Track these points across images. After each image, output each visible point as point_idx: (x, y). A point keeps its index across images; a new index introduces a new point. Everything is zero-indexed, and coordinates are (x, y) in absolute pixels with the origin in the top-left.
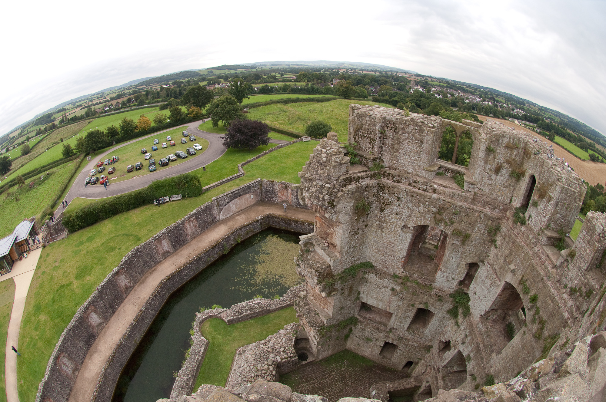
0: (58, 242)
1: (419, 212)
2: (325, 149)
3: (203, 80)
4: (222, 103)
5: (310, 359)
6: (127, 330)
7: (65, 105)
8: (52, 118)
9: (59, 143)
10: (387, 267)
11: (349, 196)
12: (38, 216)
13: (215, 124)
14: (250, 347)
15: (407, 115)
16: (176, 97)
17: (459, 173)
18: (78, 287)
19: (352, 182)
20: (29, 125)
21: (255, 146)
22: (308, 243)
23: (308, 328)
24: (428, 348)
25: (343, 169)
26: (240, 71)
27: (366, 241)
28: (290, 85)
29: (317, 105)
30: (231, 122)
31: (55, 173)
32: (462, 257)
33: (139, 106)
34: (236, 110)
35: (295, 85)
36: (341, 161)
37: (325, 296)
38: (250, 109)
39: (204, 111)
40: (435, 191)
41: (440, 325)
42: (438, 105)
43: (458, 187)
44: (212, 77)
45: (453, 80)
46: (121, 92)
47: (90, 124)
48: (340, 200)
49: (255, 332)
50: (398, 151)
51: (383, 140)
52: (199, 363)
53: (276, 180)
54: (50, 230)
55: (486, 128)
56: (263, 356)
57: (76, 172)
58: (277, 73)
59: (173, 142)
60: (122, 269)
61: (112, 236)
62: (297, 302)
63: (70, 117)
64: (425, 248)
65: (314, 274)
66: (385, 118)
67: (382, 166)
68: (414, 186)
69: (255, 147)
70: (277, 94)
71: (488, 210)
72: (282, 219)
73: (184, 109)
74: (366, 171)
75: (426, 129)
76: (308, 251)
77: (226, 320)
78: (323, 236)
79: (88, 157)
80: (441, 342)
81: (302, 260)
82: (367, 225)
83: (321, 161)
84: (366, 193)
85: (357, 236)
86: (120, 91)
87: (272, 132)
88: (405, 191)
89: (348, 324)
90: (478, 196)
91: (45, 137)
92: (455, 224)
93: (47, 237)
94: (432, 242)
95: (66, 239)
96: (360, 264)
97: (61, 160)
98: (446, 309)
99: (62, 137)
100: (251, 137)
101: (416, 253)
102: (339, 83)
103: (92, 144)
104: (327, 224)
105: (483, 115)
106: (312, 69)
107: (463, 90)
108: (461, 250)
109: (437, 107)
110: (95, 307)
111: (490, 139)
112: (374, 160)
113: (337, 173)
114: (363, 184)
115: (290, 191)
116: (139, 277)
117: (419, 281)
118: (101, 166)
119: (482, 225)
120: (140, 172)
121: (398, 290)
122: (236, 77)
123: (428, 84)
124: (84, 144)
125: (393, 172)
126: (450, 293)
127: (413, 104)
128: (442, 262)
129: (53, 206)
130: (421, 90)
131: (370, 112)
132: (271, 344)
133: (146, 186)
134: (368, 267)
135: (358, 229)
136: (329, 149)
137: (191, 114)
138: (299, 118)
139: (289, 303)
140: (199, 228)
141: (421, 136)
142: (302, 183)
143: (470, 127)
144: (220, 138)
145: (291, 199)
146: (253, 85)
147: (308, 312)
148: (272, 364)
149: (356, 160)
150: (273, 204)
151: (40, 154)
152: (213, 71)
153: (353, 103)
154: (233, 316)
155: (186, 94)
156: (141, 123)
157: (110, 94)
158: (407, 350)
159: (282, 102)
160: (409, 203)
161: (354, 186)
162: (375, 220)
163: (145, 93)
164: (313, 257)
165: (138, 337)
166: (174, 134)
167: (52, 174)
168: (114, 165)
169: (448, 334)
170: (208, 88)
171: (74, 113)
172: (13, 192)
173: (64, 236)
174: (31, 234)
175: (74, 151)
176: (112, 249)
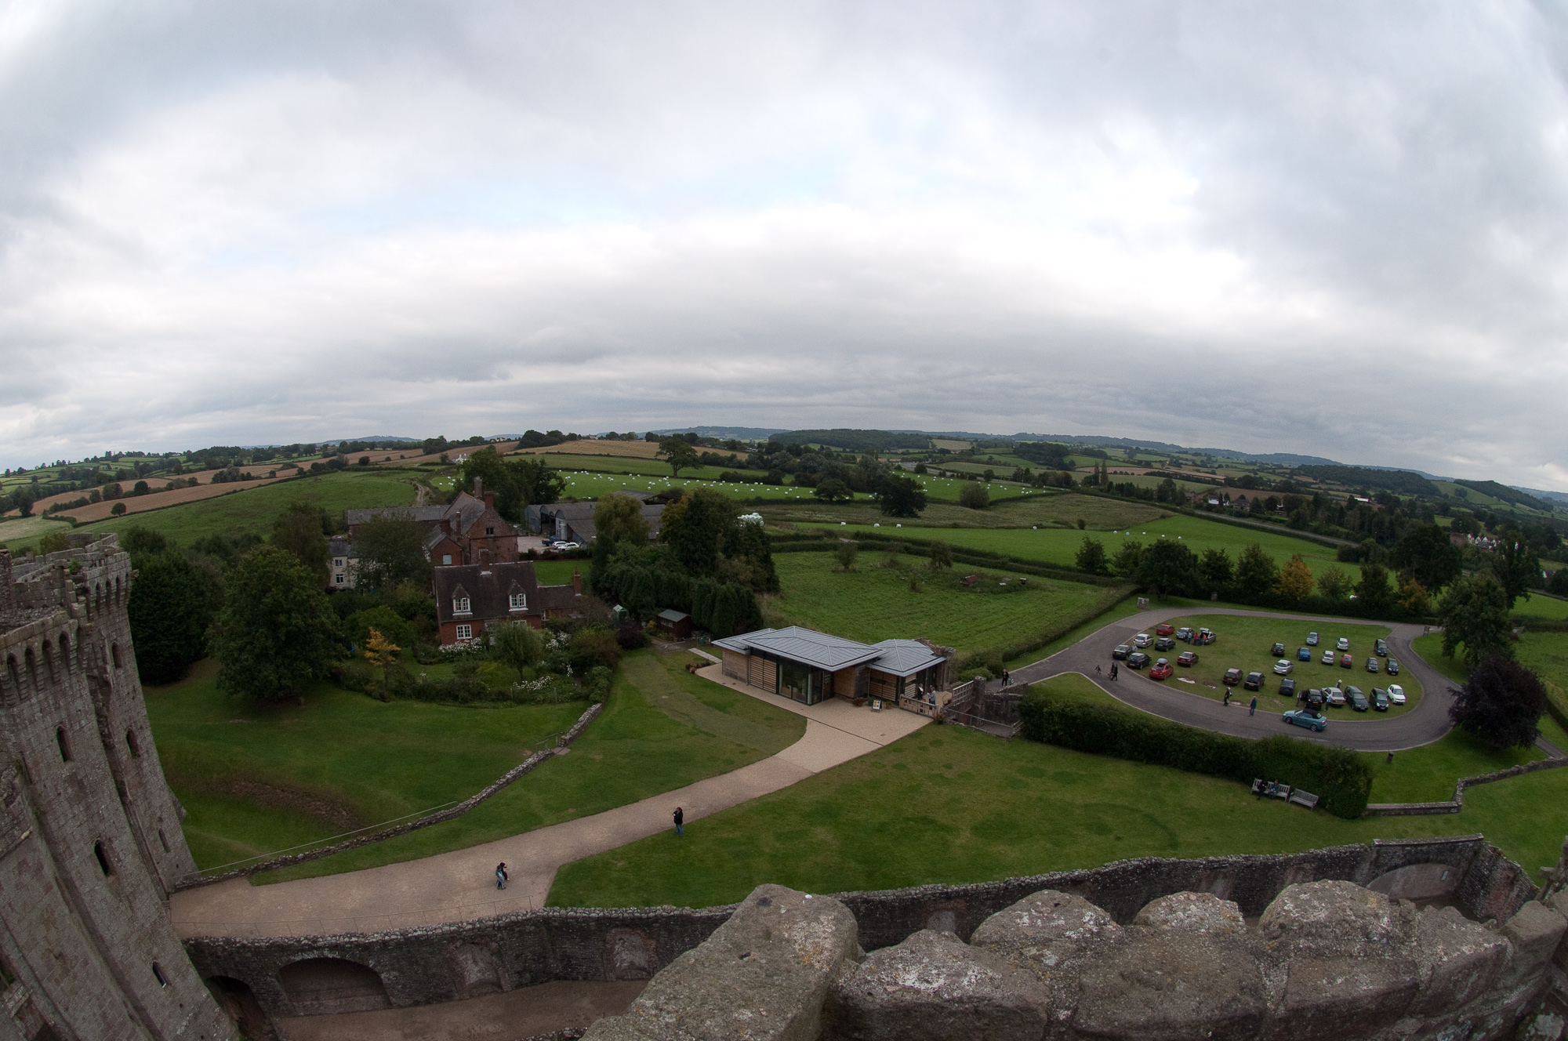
0: (980, 734)
3: (1444, 510)
7: (1108, 446)
8: (1067, 460)
9: (1072, 528)
12: (961, 654)
13: (1449, 648)
16: (1380, 539)
18: (963, 847)
20: (996, 446)
21: (1506, 741)
30: (1480, 653)
31: (1044, 590)
33: (1293, 528)
34: (1500, 625)
38: (1524, 631)
39: (1434, 602)
44: (1462, 509)
46: (1255, 472)
47: (1162, 521)
54: (976, 701)
57: (1098, 616)
59: (1347, 657)
60: (1093, 883)
61: (1119, 802)
63: (1116, 480)
73: (1393, 579)
79: (1142, 600)
86: (1251, 468)
87: (1548, 716)
91: (1036, 496)
93: (958, 707)
95: (1004, 741)
97: (1068, 569)
99: (1086, 520)
100: (1508, 715)
103: (1162, 572)
110: (969, 907)
118: (1166, 634)
124: (1142, 563)
129: (1010, 658)
137: (1405, 599)
144: (1450, 690)
146: (1541, 563)
151: (1014, 528)
152: (1466, 493)
155: (1406, 540)
156: (1290, 574)
157: (1227, 466)
166: (1358, 638)
167: (1035, 588)
168: (1200, 651)
170: (1452, 539)
171: (1127, 474)
172: (909, 566)
173: (1005, 733)
174: (921, 677)
175: (1109, 565)
176: (1102, 829)
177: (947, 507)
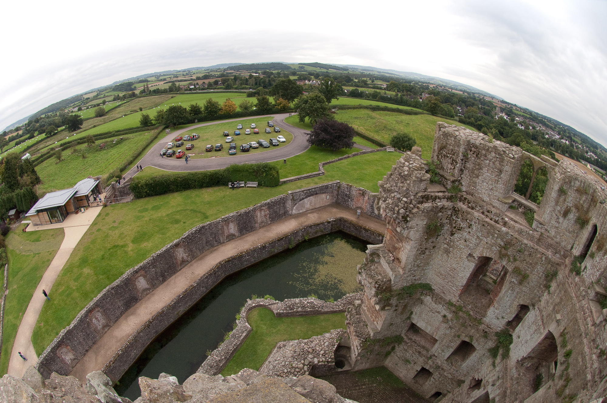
0: (121, 204)
1: (487, 243)
2: (408, 162)
3: (294, 74)
4: (312, 99)
5: (346, 368)
6: (172, 301)
7: (148, 77)
8: (133, 87)
9: (138, 112)
10: (444, 293)
11: (423, 214)
12: (105, 176)
13: (302, 119)
14: (291, 344)
15: (490, 142)
16: (265, 87)
17: (531, 211)
18: (132, 250)
19: (429, 201)
21: (339, 147)
22: (374, 254)
23: (353, 337)
24: (460, 383)
25: (423, 186)
26: (331, 71)
27: (431, 262)
28: (379, 93)
29: (404, 117)
30: (317, 119)
31: (130, 139)
32: (516, 297)
33: (226, 89)
34: (324, 109)
35: (385, 93)
36: (421, 177)
37: (379, 310)
38: (338, 110)
39: (292, 105)
40: (505, 224)
41: (478, 362)
42: (520, 136)
43: (527, 224)
44: (302, 73)
45: (536, 112)
46: (209, 73)
47: (173, 99)
48: (414, 216)
49: (301, 330)
50: (477, 177)
51: (465, 163)
52: (236, 348)
53: (355, 185)
54: (115, 192)
55: (561, 168)
56: (302, 354)
57: (152, 142)
58: (368, 79)
59: (256, 130)
60: (183, 243)
61: (179, 209)
62: (350, 309)
63: (152, 89)
64: (485, 281)
65: (373, 286)
66: (469, 141)
67: (460, 189)
68: (487, 216)
69: (339, 149)
70: (366, 99)
71: (549, 254)
72: (353, 225)
73: (271, 100)
74: (444, 192)
75: (507, 159)
76: (372, 261)
77: (275, 312)
78: (391, 249)
79: (167, 130)
80: (474, 379)
81: (365, 269)
82: (435, 247)
83: (402, 174)
84: (440, 214)
85: (423, 256)
86: (207, 71)
87: (358, 137)
88: (478, 219)
89: (393, 342)
90: (544, 237)
91: (123, 104)
92: (517, 262)
93: (110, 197)
94: (492, 276)
95: (130, 203)
96: (420, 284)
97: (138, 128)
98: (488, 347)
99: (142, 107)
100: (336, 138)
101: (474, 284)
102: (428, 97)
103: (173, 118)
104: (397, 238)
105: (560, 154)
106: (403, 79)
107: (545, 124)
108: (517, 290)
109: (519, 138)
110: (146, 272)
111: (564, 179)
112: (453, 182)
113: (416, 189)
114: (439, 204)
115: (366, 198)
116: (199, 253)
117: (471, 313)
118: (179, 140)
119: (542, 268)
120: (219, 153)
121: (449, 318)
122: (326, 76)
123: (513, 113)
124: (165, 117)
125: (469, 197)
126: (496, 331)
127: (497, 131)
128: (497, 299)
129: (122, 170)
130: (505, 117)
131: (456, 132)
132: (313, 345)
133: (223, 168)
134: (427, 288)
135: (426, 249)
136: (412, 164)
137: (278, 106)
138: (385, 127)
139: (342, 308)
140: (270, 218)
141: (501, 165)
142: (381, 192)
143: (547, 164)
144: (305, 134)
145: (366, 207)
146: (344, 87)
147: (358, 321)
148: (308, 364)
149: (437, 179)
150: (347, 208)
151: (116, 119)
152: (304, 67)
153: (440, 121)
154: (283, 310)
155: (276, 86)
156: (226, 106)
157: (197, 73)
158: (440, 380)
159: (370, 109)
160: (479, 232)
161: (429, 205)
162: (443, 243)
163: (233, 78)
164: (377, 268)
165: (182, 309)
166: (259, 122)
167: (126, 139)
168: (194, 143)
169: (482, 372)
170: (298, 83)
171: (156, 85)
172: (80, 149)
173: (129, 200)
174: (93, 191)
175: (153, 121)
176: (177, 222)
177: (91, 120)
